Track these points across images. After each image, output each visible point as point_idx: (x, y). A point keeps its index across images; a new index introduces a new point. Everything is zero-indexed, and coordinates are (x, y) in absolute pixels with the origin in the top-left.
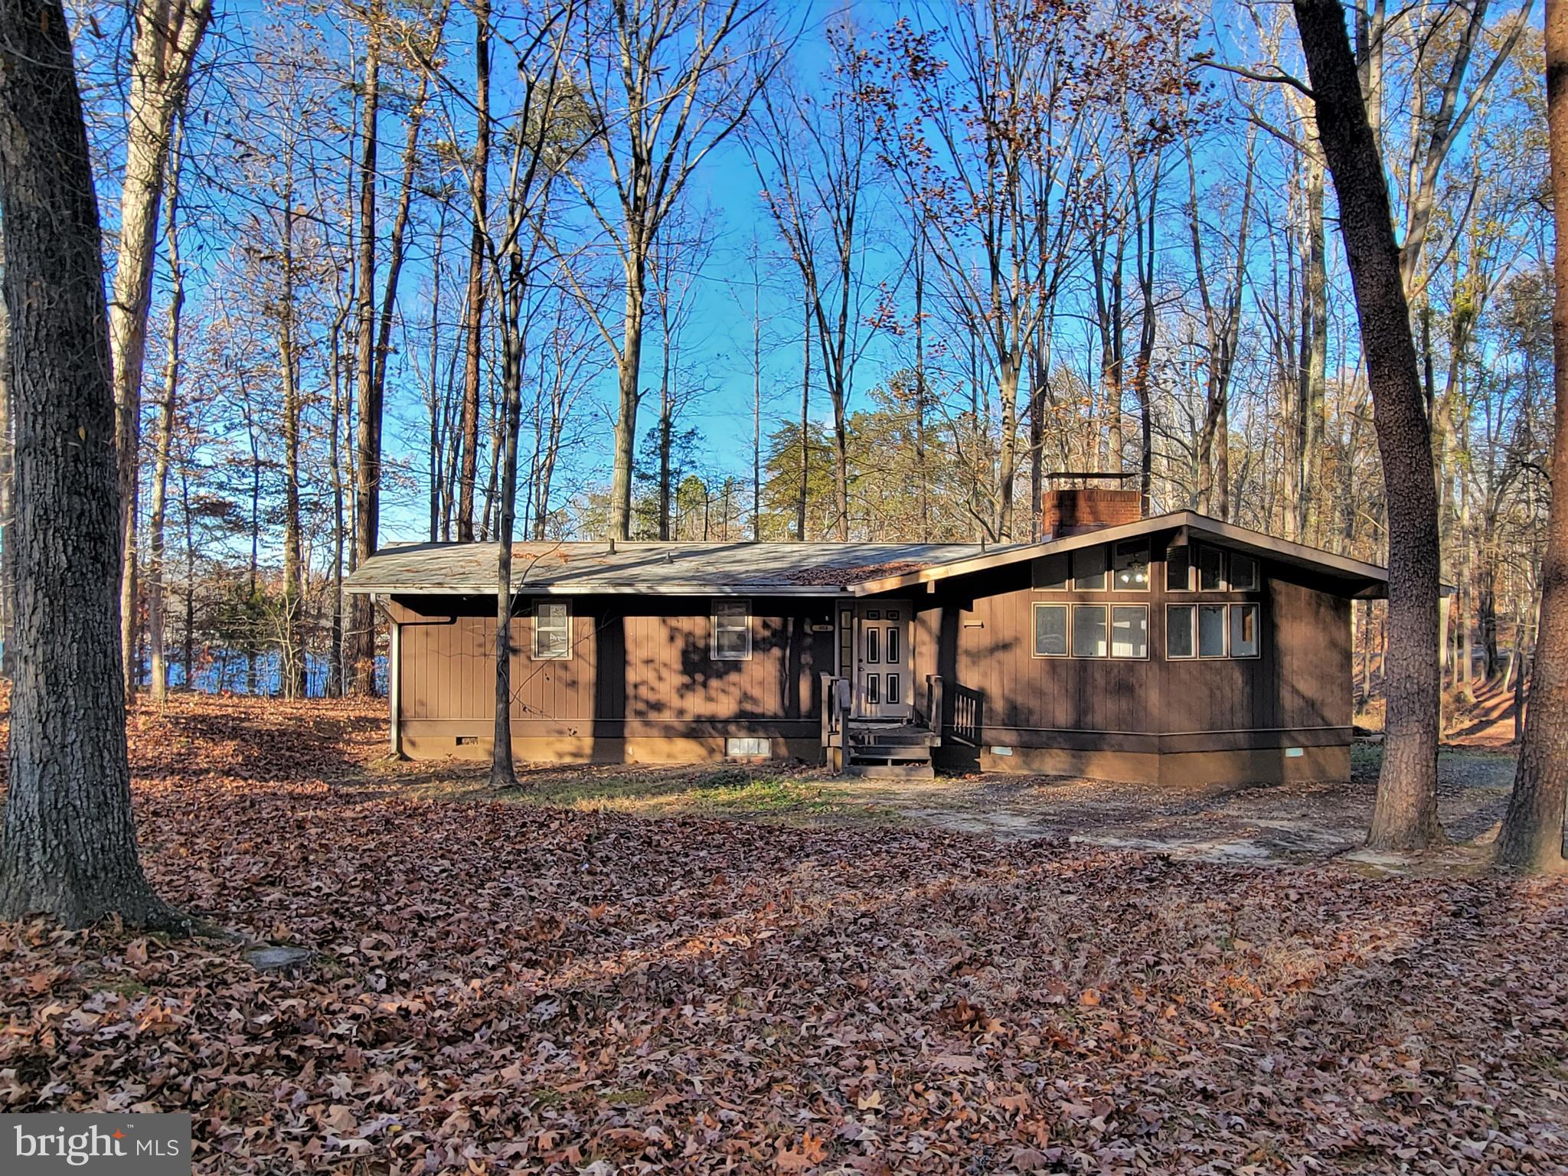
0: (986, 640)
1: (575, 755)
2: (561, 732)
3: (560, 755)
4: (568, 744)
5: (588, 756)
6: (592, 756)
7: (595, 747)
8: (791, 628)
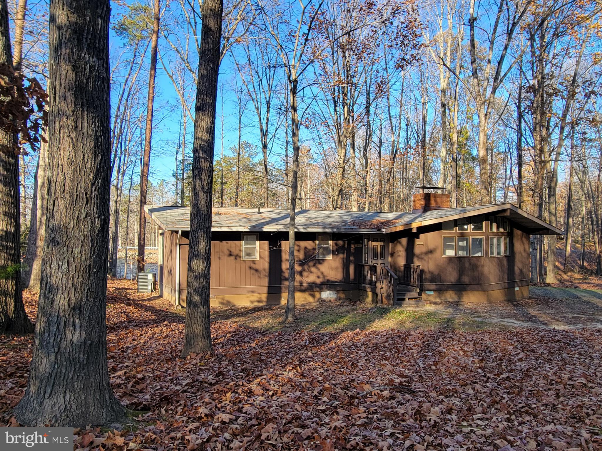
0: (424, 250)
1: (259, 301)
2: (253, 292)
3: (252, 302)
4: (255, 297)
5: (265, 302)
6: (267, 302)
7: (268, 298)
8: (346, 246)
